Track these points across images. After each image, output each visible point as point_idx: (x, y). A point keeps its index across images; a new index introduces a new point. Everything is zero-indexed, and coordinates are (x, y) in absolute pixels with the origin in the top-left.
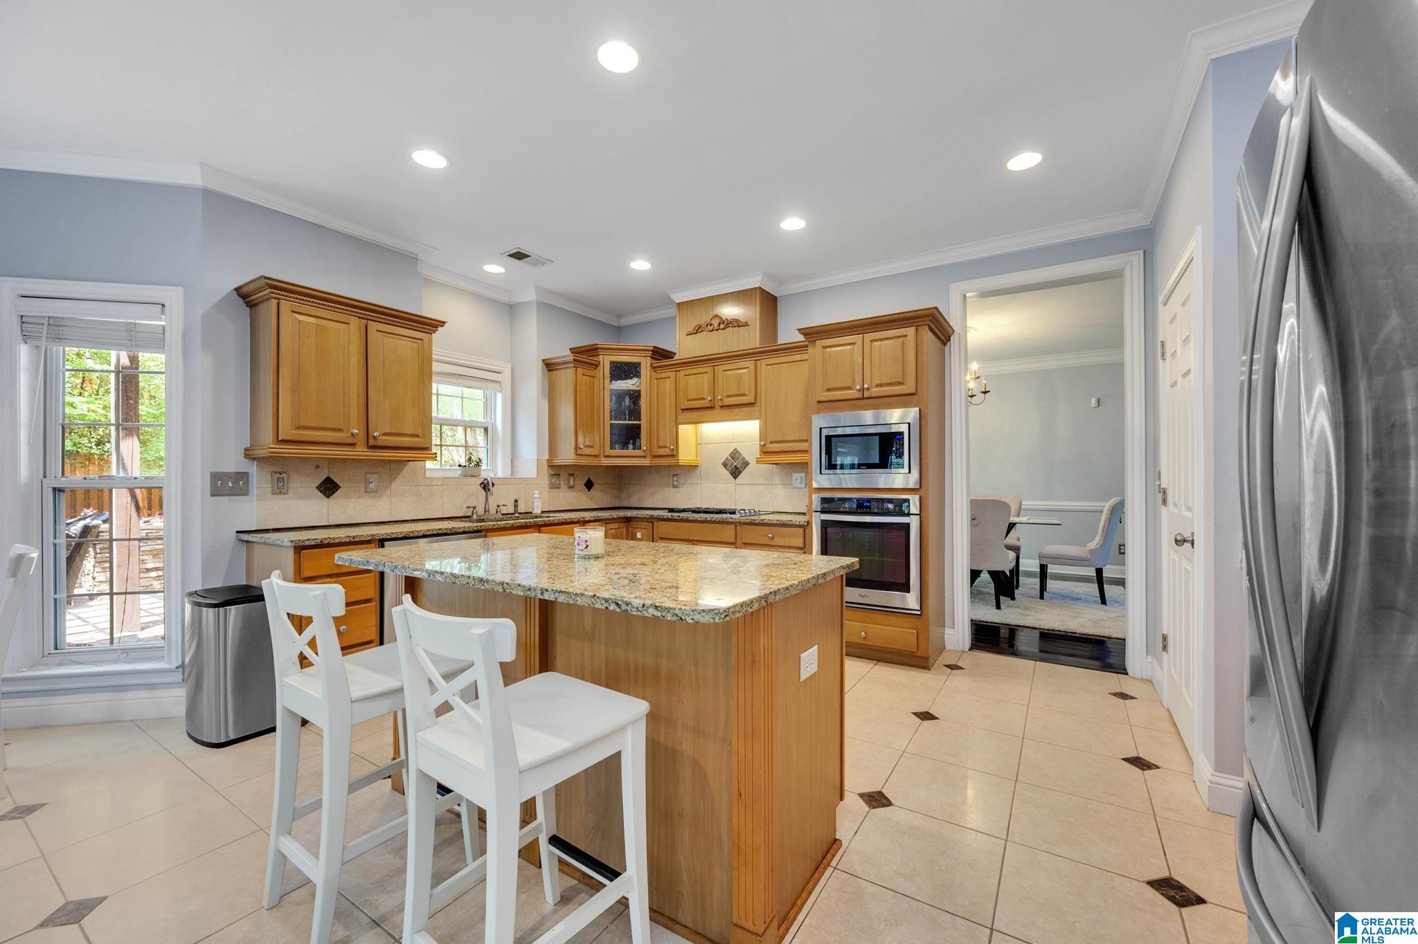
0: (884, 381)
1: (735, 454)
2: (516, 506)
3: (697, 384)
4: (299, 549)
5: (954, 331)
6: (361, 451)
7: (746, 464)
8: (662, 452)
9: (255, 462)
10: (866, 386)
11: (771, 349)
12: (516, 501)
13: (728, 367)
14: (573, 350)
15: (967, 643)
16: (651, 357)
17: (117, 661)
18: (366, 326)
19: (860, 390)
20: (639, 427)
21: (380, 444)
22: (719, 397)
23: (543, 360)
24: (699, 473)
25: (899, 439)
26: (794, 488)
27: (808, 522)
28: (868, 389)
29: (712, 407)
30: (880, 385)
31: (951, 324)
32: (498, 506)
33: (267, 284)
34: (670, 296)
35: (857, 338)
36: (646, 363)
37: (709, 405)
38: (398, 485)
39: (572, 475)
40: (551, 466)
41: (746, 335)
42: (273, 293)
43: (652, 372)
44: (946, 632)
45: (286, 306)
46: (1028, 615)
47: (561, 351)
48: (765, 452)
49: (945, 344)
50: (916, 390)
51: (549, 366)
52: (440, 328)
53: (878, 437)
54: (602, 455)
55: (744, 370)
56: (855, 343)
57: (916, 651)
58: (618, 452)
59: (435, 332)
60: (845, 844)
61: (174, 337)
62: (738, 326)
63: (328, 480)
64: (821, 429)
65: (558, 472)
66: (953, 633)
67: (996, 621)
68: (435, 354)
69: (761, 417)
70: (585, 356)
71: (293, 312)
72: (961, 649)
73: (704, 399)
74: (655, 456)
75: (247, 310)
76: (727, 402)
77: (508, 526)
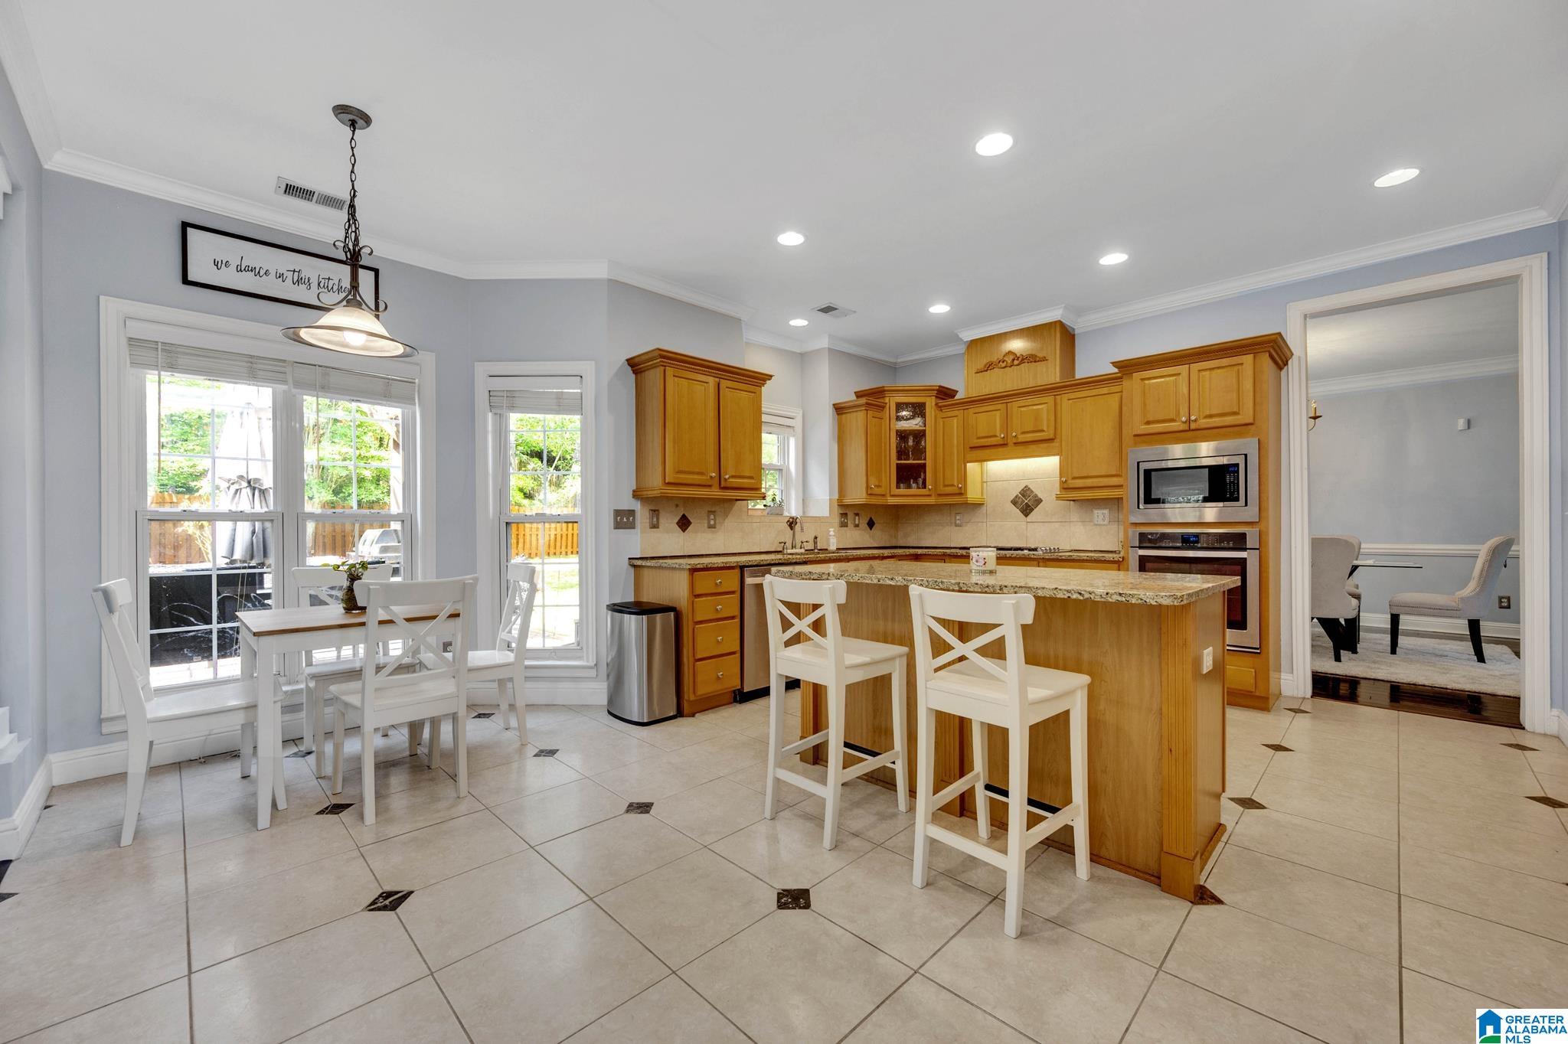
0: (1214, 412)
1: (1026, 492)
2: (815, 543)
3: (988, 421)
4: (693, 570)
5: (1292, 354)
6: (716, 493)
7: (1039, 501)
8: (949, 490)
9: (639, 502)
10: (1193, 418)
11: (1072, 384)
12: (816, 538)
13: (1022, 403)
14: (859, 395)
15: (1308, 690)
16: (936, 397)
17: (548, 659)
18: (719, 384)
19: (1186, 422)
20: (924, 466)
21: (728, 485)
22: (1014, 434)
23: (834, 405)
24: (985, 511)
25: (1234, 472)
26: (1097, 525)
27: (1123, 558)
28: (1195, 421)
29: (1004, 444)
30: (1211, 416)
31: (1288, 343)
32: (802, 542)
33: (660, 355)
34: (958, 336)
35: (1183, 369)
36: (930, 403)
37: (1002, 443)
38: (730, 523)
39: (857, 514)
40: (841, 506)
41: (1044, 370)
42: (662, 362)
43: (937, 412)
44: (1282, 677)
45: (670, 371)
46: (1379, 668)
47: (847, 396)
48: (1065, 487)
49: (1281, 369)
50: (1254, 420)
51: (839, 409)
52: (768, 382)
53: (1207, 469)
54: (888, 495)
55: (1043, 407)
56: (1180, 374)
57: (1254, 690)
58: (903, 491)
59: (763, 385)
60: (1229, 828)
61: (589, 403)
62: (1035, 362)
63: (684, 517)
64: (1138, 463)
65: (847, 512)
66: (1291, 678)
67: (1337, 673)
68: (765, 408)
69: (1061, 452)
70: (872, 399)
71: (674, 376)
72: (1301, 695)
73: (996, 436)
74: (940, 495)
75: (634, 376)
76: (1022, 438)
77: (827, 558)
